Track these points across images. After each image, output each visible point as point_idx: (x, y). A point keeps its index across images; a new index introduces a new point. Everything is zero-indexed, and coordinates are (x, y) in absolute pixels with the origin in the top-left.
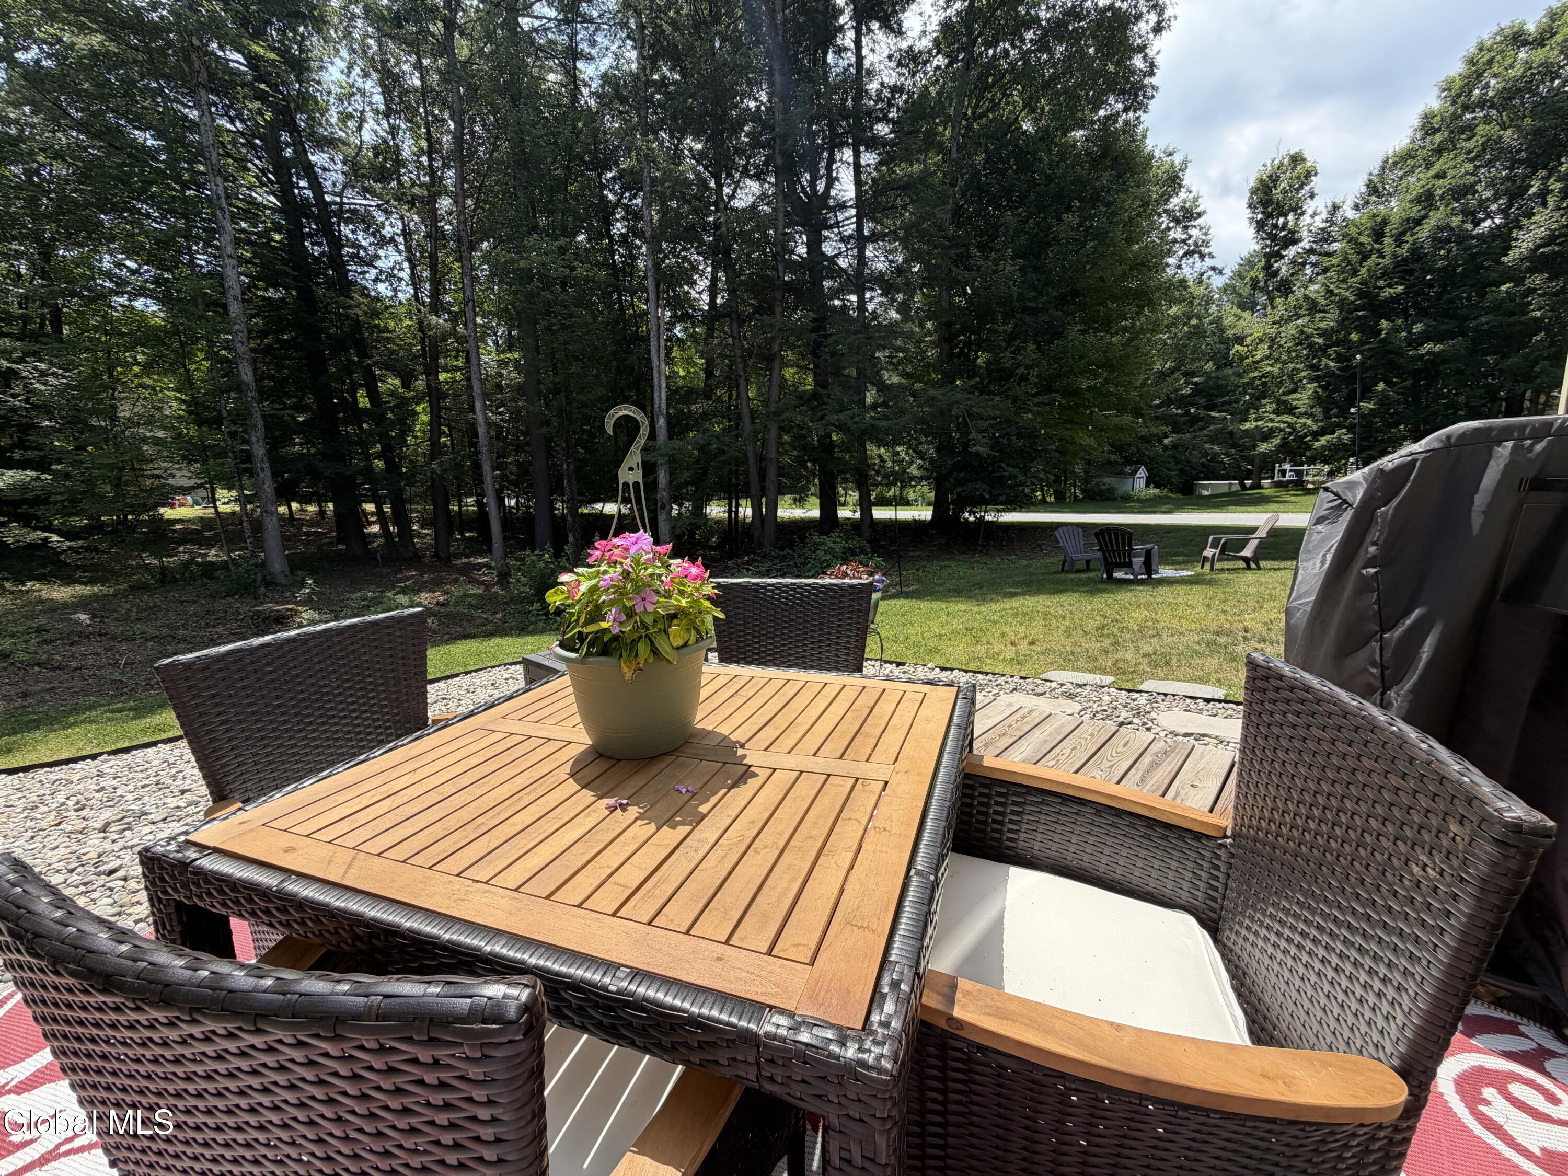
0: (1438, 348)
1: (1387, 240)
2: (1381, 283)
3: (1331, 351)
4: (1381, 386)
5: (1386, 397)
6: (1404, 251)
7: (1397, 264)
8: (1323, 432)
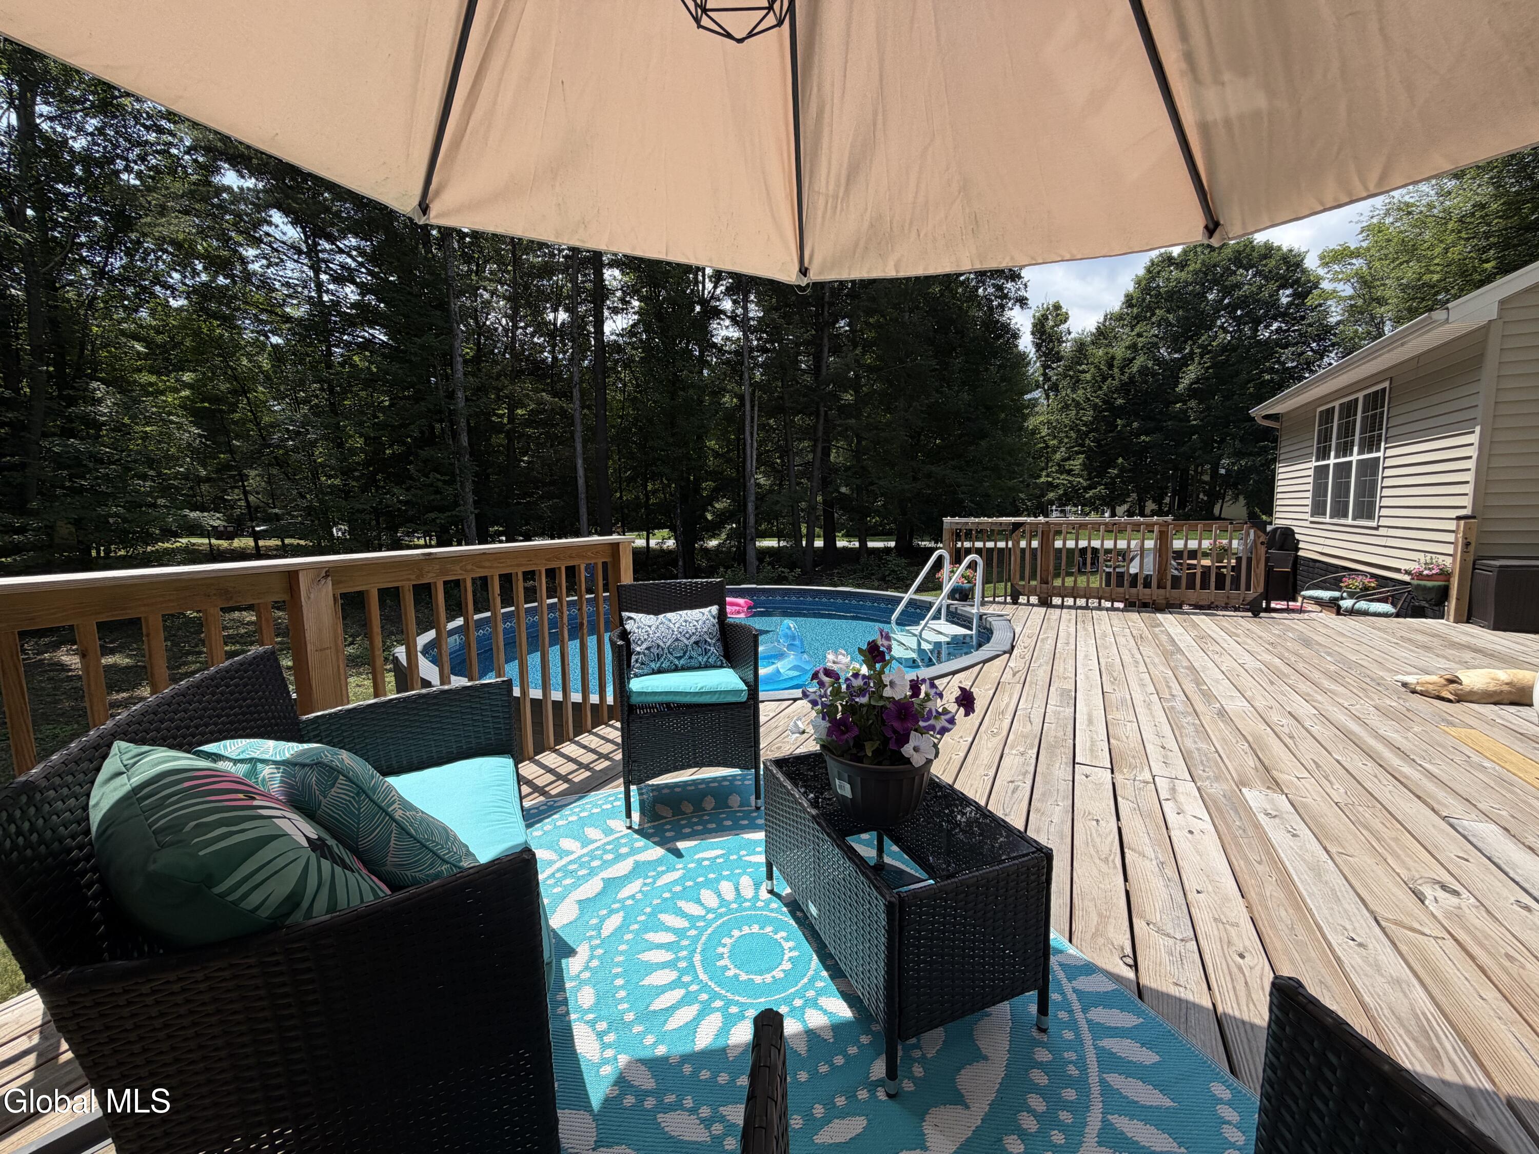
0: (1147, 439)
1: (1116, 370)
2: (1115, 396)
3: (1091, 435)
4: (1120, 460)
5: (1123, 467)
6: (1125, 378)
7: (1122, 385)
8: (1090, 487)
